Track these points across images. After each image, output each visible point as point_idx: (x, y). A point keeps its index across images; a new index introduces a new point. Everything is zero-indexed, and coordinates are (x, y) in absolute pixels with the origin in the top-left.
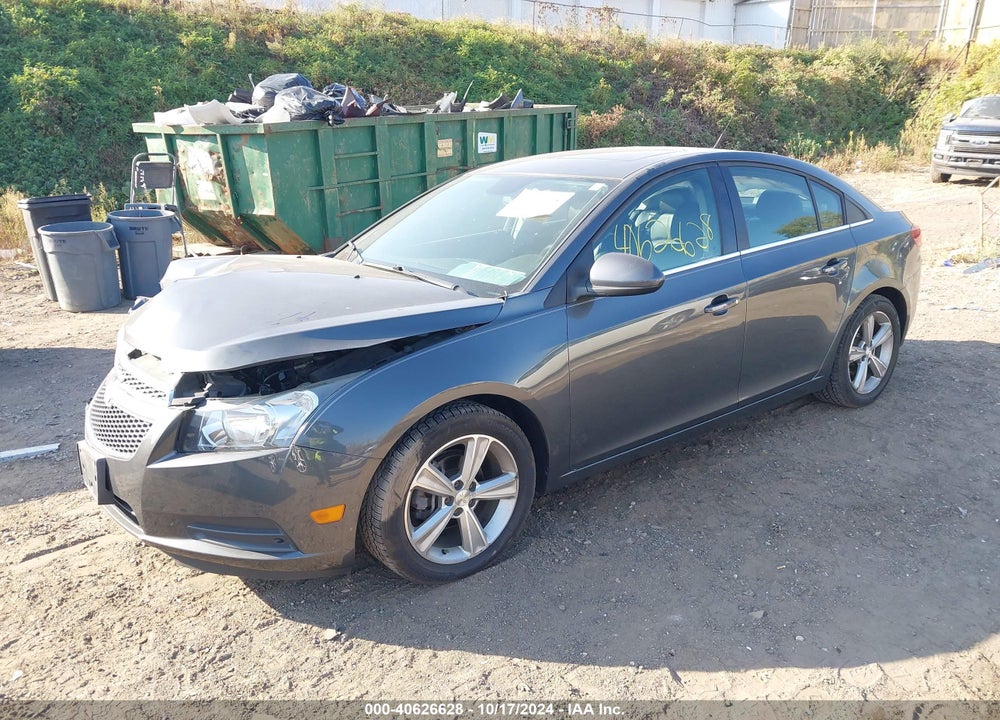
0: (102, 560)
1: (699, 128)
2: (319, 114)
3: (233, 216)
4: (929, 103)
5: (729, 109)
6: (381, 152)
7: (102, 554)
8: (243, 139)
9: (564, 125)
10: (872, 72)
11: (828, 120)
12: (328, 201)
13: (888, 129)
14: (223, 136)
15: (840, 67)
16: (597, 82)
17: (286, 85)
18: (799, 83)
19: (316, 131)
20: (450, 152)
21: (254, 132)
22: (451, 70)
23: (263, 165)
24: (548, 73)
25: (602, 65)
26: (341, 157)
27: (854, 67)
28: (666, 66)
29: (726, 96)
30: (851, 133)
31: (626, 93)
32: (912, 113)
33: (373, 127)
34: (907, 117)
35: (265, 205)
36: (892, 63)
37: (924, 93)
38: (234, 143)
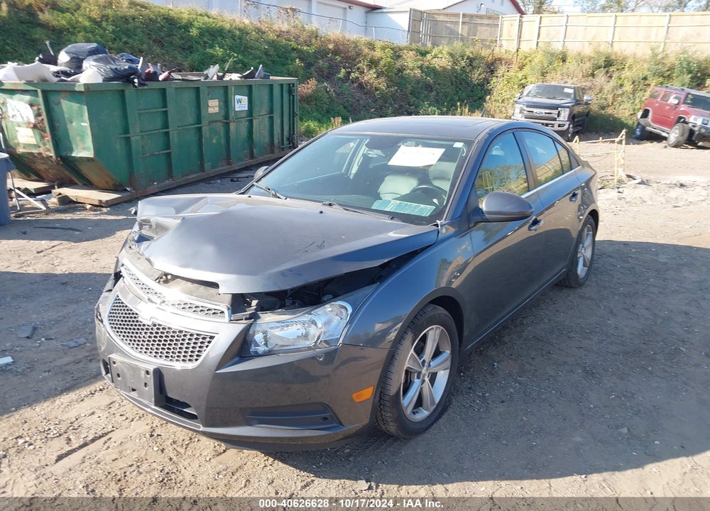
0: (128, 452)
1: (363, 97)
2: (125, 77)
3: (54, 157)
4: (499, 86)
5: (382, 84)
6: (171, 108)
7: (125, 446)
8: (63, 94)
9: (290, 92)
10: (463, 64)
11: (440, 94)
12: (134, 145)
13: (475, 101)
14: (44, 92)
15: (443, 60)
16: (293, 60)
17: (89, 52)
18: (421, 67)
19: (123, 91)
20: (217, 110)
21: (71, 89)
22: (186, 46)
23: (82, 116)
24: (258, 52)
25: (294, 49)
26: (142, 111)
27: (451, 60)
28: (336, 52)
29: (379, 75)
30: (458, 104)
31: (312, 69)
32: (489, 92)
33: (164, 90)
34: (486, 95)
35: (84, 149)
36: (474, 59)
37: (494, 80)
38: (53, 98)
